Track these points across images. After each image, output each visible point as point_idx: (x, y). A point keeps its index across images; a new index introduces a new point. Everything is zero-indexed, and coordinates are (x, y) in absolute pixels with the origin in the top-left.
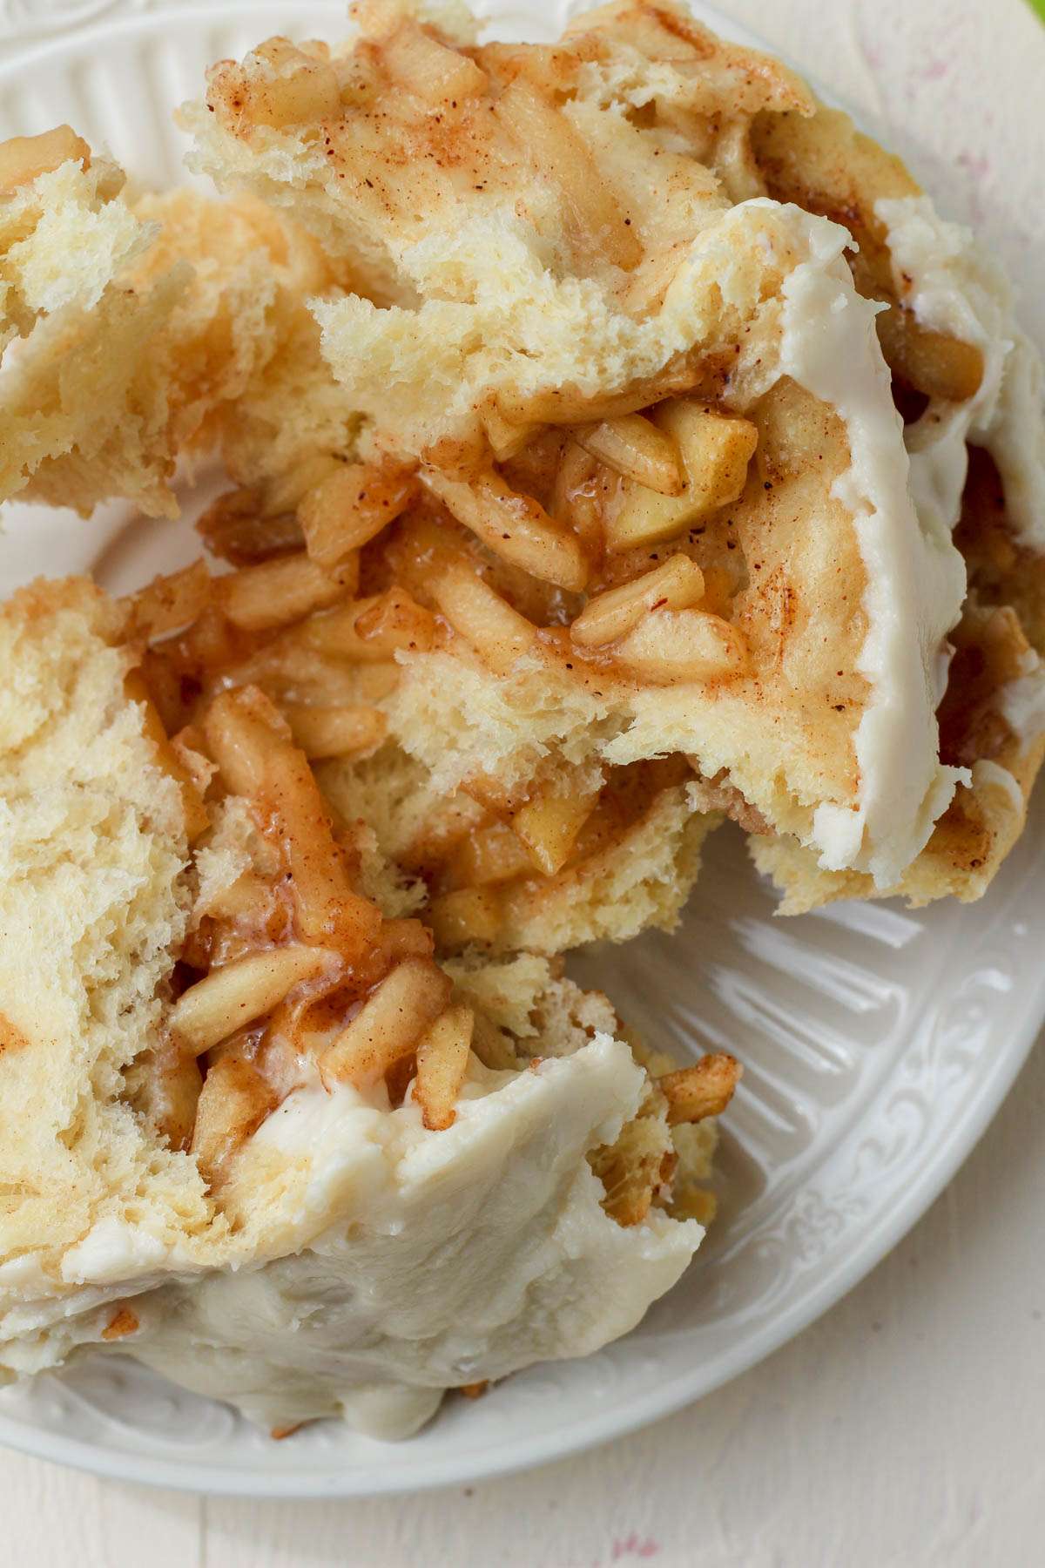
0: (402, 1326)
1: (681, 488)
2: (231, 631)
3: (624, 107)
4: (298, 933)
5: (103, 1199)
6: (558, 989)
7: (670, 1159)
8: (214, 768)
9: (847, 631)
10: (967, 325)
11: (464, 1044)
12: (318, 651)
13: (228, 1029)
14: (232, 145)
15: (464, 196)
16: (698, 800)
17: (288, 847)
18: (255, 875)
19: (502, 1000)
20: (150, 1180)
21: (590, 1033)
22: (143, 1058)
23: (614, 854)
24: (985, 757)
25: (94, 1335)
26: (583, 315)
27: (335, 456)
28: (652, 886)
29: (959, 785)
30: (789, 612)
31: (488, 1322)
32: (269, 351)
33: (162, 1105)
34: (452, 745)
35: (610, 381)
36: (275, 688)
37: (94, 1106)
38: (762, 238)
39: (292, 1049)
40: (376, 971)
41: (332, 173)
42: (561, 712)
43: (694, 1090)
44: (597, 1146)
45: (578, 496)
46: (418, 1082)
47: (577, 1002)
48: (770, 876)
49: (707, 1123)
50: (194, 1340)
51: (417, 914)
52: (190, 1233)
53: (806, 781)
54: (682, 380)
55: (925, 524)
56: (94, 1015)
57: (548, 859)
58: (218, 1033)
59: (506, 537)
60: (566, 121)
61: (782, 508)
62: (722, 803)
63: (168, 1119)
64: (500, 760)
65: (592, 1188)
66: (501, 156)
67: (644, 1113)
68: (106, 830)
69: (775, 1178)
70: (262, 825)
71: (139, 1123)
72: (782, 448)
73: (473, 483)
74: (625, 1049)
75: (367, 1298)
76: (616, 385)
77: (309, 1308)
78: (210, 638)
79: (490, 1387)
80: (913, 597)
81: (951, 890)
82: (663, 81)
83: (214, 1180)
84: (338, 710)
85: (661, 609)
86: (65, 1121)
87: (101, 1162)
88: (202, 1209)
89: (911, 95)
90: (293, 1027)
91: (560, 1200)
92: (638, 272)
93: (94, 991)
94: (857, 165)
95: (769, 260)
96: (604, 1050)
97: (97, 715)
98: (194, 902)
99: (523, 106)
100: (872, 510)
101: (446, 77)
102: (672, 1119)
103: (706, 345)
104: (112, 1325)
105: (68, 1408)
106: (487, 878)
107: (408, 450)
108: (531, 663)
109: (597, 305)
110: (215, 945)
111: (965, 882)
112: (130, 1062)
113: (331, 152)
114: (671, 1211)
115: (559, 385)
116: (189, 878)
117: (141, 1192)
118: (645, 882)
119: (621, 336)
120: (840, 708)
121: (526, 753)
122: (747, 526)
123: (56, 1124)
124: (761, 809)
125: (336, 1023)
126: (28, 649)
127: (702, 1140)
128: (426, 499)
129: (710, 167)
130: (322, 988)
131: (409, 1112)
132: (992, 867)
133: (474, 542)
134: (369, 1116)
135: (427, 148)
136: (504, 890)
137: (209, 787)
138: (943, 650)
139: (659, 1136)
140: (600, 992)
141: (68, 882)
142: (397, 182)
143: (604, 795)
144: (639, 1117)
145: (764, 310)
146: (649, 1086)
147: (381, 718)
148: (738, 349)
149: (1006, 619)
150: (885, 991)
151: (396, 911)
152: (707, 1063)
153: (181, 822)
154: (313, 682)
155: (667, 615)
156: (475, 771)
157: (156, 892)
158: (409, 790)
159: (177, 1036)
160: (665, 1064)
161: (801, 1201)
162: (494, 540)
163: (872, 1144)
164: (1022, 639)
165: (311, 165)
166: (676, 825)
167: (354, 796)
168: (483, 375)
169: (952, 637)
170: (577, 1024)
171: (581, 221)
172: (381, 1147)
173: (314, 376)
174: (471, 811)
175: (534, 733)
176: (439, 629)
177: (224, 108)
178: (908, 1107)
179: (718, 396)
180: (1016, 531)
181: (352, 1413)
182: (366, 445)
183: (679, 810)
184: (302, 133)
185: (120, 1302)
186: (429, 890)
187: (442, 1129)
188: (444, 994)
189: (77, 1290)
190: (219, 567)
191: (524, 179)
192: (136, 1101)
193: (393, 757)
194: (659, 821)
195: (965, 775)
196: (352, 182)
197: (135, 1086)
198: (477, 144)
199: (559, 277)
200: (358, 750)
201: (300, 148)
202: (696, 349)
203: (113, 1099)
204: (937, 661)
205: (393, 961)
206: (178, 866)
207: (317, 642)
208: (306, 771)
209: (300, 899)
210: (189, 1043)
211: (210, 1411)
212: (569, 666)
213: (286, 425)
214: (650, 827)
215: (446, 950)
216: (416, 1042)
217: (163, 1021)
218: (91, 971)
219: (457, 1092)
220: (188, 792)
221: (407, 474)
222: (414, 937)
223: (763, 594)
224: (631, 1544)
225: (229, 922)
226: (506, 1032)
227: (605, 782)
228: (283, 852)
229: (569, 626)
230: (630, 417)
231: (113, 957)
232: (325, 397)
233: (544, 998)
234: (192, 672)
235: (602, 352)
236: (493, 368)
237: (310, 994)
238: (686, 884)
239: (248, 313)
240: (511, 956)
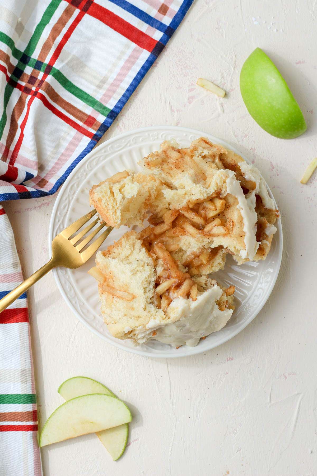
0: (193, 329)
1: (216, 210)
2: (155, 235)
3: (201, 156)
4: (172, 277)
5: (150, 317)
6: (208, 280)
7: (227, 301)
8: (156, 256)
9: (241, 226)
10: (253, 179)
11: (196, 289)
12: (167, 236)
13: (164, 291)
14: (148, 170)
15: (181, 173)
16: (224, 251)
17: (168, 265)
18: (165, 270)
19: (201, 282)
20: (156, 313)
21: (214, 285)
22: (153, 297)
23: (213, 260)
24: (264, 239)
25: (151, 336)
26: (200, 189)
27: (167, 209)
28: (219, 264)
29: (260, 244)
30: (233, 224)
31: (205, 327)
32: (156, 195)
33: (156, 303)
34: (189, 248)
35: (205, 197)
36: (162, 242)
37: (147, 304)
38: (223, 175)
39: (173, 293)
40: (183, 281)
41: (163, 172)
42: (204, 242)
43: (229, 291)
44: (217, 301)
45: (202, 212)
46: (191, 295)
47: (211, 281)
48: (236, 260)
49: (232, 296)
50: (164, 335)
51: (187, 272)
52: (163, 320)
53: (238, 247)
54: (214, 196)
55: (250, 208)
56: (145, 292)
57: (205, 262)
58: (162, 292)
59: (193, 218)
60: (193, 160)
61: (230, 210)
62: (227, 251)
63: (157, 305)
64: (196, 249)
65: (217, 307)
66: (185, 166)
67: (223, 295)
68: (143, 266)
69: (243, 303)
70: (164, 263)
71: (153, 306)
72: (229, 202)
73: (187, 212)
74: (219, 287)
75: (188, 326)
76: (205, 198)
77: (180, 328)
78: (152, 236)
79: (206, 337)
80: (250, 220)
81: (261, 259)
82: (206, 152)
83: (165, 312)
84: (172, 245)
85: (215, 226)
86: (144, 307)
87: (149, 312)
88: (164, 316)
89: (242, 140)
90: (173, 290)
91: (213, 309)
92: (206, 181)
93: (145, 289)
94: (235, 158)
95: (224, 178)
96: (216, 287)
97: (138, 250)
98: (157, 275)
99: (187, 158)
100: (243, 209)
101: (176, 156)
102: (227, 296)
103: (217, 190)
104: (153, 334)
105: (147, 348)
106: (196, 266)
107: (178, 208)
108: (199, 236)
109: (202, 187)
110: (160, 280)
111: (263, 257)
112: (151, 298)
113: (162, 169)
114: (228, 308)
115: (198, 199)
116: (155, 271)
117: (155, 315)
118: (218, 263)
119: (205, 191)
120: (242, 236)
121: (200, 248)
122: (226, 213)
123: (142, 308)
124: (233, 252)
125: (178, 289)
126: (127, 242)
127: (231, 298)
128: (181, 214)
129: (214, 163)
130: (176, 284)
131: (190, 299)
132: (266, 255)
133: (188, 219)
134: (185, 300)
135: (175, 167)
136: (198, 267)
137: (156, 258)
138: (255, 225)
139: (225, 298)
140: (214, 279)
141: (139, 274)
142: (172, 172)
143: (211, 252)
144: (222, 296)
145: (224, 185)
146: (223, 292)
147: (178, 245)
148: (221, 190)
149: (264, 219)
150: (255, 273)
151: (184, 272)
152: (230, 287)
153: (153, 264)
154: (168, 241)
155: (217, 227)
156: (193, 251)
157: (151, 274)
158: (183, 254)
159: (157, 293)
160: (225, 288)
161: (247, 305)
162: (191, 219)
163: (256, 296)
164: (267, 222)
165: (159, 172)
166: (222, 255)
167: (176, 256)
168: (187, 198)
169: (257, 223)
170: (212, 284)
171: (197, 174)
172: (187, 304)
173: (162, 198)
174: (193, 256)
175: (200, 245)
176: (185, 232)
177: (147, 165)
178: (260, 290)
179: (219, 197)
180: (264, 206)
181: (187, 344)
182: (171, 207)
183: (221, 253)
184: (158, 167)
185: (154, 331)
186: (188, 268)
187: (195, 301)
188: (193, 283)
189: (148, 329)
190: (152, 226)
191: (189, 169)
192: (152, 303)
193: (181, 250)
194: (219, 254)
195: (260, 243)
196: (165, 173)
197: (152, 301)
198: (182, 165)
199: (196, 184)
200: (176, 250)
201: (158, 169)
202: (216, 191)
203: (149, 303)
204: (255, 227)
205: (185, 279)
206: (154, 270)
207: (167, 235)
208: (169, 254)
209: (171, 272)
210: (159, 294)
211: (167, 346)
212: (204, 235)
213: (159, 205)
214: (218, 256)
215: (192, 276)
216: (190, 290)
217: (155, 291)
218: (144, 286)
219: (197, 296)
220: (153, 259)
221: (178, 211)
222: (188, 275)
223: (229, 222)
224: (230, 359)
225: (162, 277)
226: (202, 287)
227: (211, 250)
228: (168, 266)
229: (203, 229)
230: (208, 201)
231: (147, 284)
232: (164, 201)
233: (206, 281)
234: (150, 241)
235: (203, 193)
236: (188, 197)
237: (174, 285)
238: (224, 263)
239: (152, 190)
240: (201, 276)
